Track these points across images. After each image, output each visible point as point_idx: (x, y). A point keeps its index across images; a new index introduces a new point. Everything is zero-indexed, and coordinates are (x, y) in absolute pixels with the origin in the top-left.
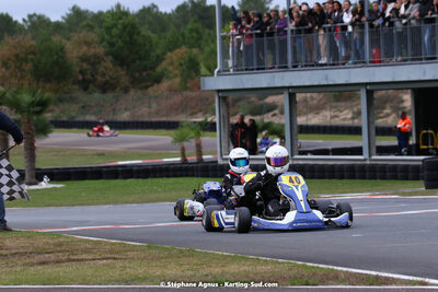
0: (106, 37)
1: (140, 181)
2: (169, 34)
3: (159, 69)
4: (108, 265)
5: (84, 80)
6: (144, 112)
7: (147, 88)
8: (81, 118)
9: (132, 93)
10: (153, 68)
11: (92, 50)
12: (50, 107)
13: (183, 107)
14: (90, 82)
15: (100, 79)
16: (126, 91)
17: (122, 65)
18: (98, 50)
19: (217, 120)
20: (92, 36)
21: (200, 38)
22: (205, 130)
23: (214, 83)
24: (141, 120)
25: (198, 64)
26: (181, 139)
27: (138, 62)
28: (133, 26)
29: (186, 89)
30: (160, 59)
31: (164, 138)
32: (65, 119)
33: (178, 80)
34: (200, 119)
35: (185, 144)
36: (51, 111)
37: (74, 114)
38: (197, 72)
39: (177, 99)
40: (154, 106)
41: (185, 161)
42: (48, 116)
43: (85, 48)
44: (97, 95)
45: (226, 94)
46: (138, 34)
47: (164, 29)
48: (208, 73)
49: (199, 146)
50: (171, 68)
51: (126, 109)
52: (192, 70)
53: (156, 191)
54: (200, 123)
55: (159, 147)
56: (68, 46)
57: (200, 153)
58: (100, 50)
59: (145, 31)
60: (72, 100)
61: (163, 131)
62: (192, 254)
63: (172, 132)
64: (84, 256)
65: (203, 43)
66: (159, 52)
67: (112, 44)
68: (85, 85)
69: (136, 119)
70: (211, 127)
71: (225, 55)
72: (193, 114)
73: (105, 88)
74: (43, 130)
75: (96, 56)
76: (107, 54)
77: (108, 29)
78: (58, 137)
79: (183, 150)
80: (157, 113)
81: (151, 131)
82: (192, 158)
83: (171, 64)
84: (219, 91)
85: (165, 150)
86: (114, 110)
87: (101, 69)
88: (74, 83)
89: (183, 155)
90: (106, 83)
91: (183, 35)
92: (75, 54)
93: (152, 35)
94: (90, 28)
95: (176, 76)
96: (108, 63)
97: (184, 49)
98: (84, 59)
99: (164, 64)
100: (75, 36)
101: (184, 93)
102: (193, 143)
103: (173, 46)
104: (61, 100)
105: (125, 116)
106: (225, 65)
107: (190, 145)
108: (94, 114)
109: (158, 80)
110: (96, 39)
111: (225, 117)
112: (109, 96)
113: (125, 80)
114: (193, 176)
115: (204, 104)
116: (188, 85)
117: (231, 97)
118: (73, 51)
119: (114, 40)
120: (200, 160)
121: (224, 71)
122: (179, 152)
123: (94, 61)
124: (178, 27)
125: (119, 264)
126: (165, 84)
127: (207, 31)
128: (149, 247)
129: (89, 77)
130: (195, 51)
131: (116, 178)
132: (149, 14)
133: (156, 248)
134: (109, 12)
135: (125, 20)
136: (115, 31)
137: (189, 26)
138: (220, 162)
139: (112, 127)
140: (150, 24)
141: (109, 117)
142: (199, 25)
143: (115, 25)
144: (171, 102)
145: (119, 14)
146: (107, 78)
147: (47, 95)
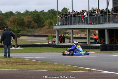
1: (39, 48)
2: (46, 16)
3: (44, 24)
4: (33, 66)
6: (40, 33)
7: (41, 28)
8: (27, 34)
9: (38, 29)
10: (43, 24)
11: (30, 20)
12: (21, 31)
13: (49, 32)
15: (31, 26)
16: (37, 28)
17: (36, 23)
19: (56, 35)
20: (30, 16)
21: (53, 18)
23: (56, 27)
25: (52, 23)
27: (40, 22)
28: (39, 15)
29: (49, 28)
30: (44, 22)
31: (45, 39)
32: (24, 34)
33: (48, 26)
35: (49, 40)
38: (52, 25)
39: (48, 30)
40: (43, 32)
41: (49, 44)
42: (20, 33)
43: (28, 19)
44: (31, 29)
48: (55, 25)
49: (52, 41)
50: (46, 24)
51: (37, 32)
52: (51, 24)
53: (43, 50)
54: (53, 36)
55: (43, 41)
56: (25, 18)
58: (32, 20)
59: (41, 16)
60: (25, 30)
61: (45, 37)
62: (51, 64)
63: (47, 37)
64: (28, 64)
66: (44, 20)
67: (34, 18)
68: (28, 27)
69: (39, 35)
70: (55, 37)
71: (58, 21)
72: (51, 34)
73: (32, 28)
74: (19, 36)
76: (33, 20)
77: (33, 15)
78: (22, 38)
81: (42, 37)
83: (47, 23)
84: (57, 29)
85: (45, 41)
86: (34, 33)
87: (32, 24)
88: (26, 27)
89: (49, 42)
91: (49, 17)
93: (43, 17)
94: (29, 15)
96: (33, 22)
97: (49, 20)
98: (28, 21)
99: (45, 23)
100: (26, 16)
101: (49, 29)
103: (47, 19)
104: (23, 30)
105: (36, 34)
106: (58, 23)
108: (30, 33)
109: (44, 26)
111: (58, 35)
112: (33, 29)
113: (37, 26)
114: (51, 47)
115: (54, 32)
117: (59, 30)
118: (26, 20)
119: (34, 17)
121: (58, 25)
123: (30, 22)
124: (48, 15)
125: (35, 65)
126: (45, 27)
127: (54, 16)
129: (29, 25)
130: (52, 20)
131: (34, 47)
132: (42, 12)
133: (43, 62)
134: (33, 11)
135: (37, 13)
136: (35, 16)
137: (51, 15)
138: (57, 44)
139: (33, 36)
140: (42, 14)
141: (33, 34)
142: (53, 15)
143: (35, 14)
144: (46, 31)
145: (36, 12)
146: (33, 26)
147: (20, 29)
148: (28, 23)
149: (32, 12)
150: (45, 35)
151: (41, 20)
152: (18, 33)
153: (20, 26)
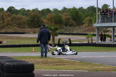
0: (71, 14)
1: (78, 47)
2: (85, 14)
3: (83, 22)
4: (71, 66)
5: (66, 24)
6: (79, 31)
7: (80, 26)
8: (65, 32)
9: (77, 27)
10: (82, 21)
11: (68, 17)
12: (58, 30)
13: (88, 30)
14: (67, 24)
15: (70, 24)
16: (75, 26)
17: (74, 21)
18: (69, 17)
19: (96, 33)
20: (68, 14)
21: (93, 15)
22: (93, 36)
23: (96, 25)
24: (79, 33)
25: (92, 21)
27: (78, 20)
28: (77, 12)
29: (89, 26)
30: (83, 19)
32: (61, 32)
33: (87, 24)
34: (92, 33)
35: (89, 39)
36: (58, 31)
37: (63, 31)
38: (92, 22)
39: (87, 28)
40: (82, 30)
41: (89, 43)
42: (57, 32)
43: (66, 16)
44: (69, 27)
45: (98, 28)
46: (79, 13)
47: (84, 13)
48: (94, 23)
49: (92, 39)
50: (86, 21)
51: (75, 31)
52: (91, 22)
53: (82, 49)
54: (92, 34)
56: (62, 16)
57: (92, 41)
58: (70, 17)
59: (80, 13)
60: (63, 28)
61: (84, 36)
62: (90, 64)
63: (86, 36)
64: (66, 64)
65: (93, 16)
66: (83, 18)
67: (72, 16)
68: (66, 25)
69: (77, 33)
70: (95, 35)
71: (98, 19)
72: (90, 32)
73: (71, 26)
74: (56, 35)
75: (69, 18)
76: (71, 18)
77: (72, 12)
79: (88, 40)
80: (82, 31)
81: (81, 36)
82: (90, 42)
83: (86, 20)
84: (97, 27)
85: (84, 40)
86: (73, 31)
87: (70, 21)
88: (64, 24)
89: (88, 41)
90: (71, 24)
91: (89, 14)
92: (64, 18)
93: (82, 14)
94: (68, 12)
95: (87, 23)
96: (72, 20)
97: (89, 17)
98: (66, 19)
99: (84, 20)
100: (64, 14)
102: (91, 38)
103: (86, 16)
104: (61, 28)
105: (75, 32)
106: (98, 21)
107: (90, 39)
108: (68, 31)
109: (83, 24)
110: (69, 14)
111: (98, 33)
112: (72, 27)
113: (75, 24)
114: (90, 46)
115: (93, 30)
116: (90, 25)
117: (99, 28)
118: (64, 17)
119: (73, 15)
120: (92, 43)
121: (98, 22)
122: (87, 40)
124: (88, 12)
125: (74, 66)
126: (84, 25)
127: (94, 13)
128: (81, 62)
129: (67, 23)
130: (91, 18)
131: (73, 46)
132: (81, 9)
133: (82, 62)
134: (72, 8)
135: (76, 10)
136: (73, 13)
137: (90, 12)
138: (97, 43)
139: (72, 35)
140: (81, 11)
141: (71, 32)
142: (92, 12)
143: (73, 11)
144: (86, 29)
145: (74, 9)
146: (71, 23)
147: (57, 27)
148: (66, 20)
149: (70, 9)
150: (84, 33)
151: (79, 18)
152: (56, 31)
153: (58, 24)
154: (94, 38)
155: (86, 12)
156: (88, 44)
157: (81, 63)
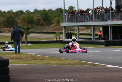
1: (48, 44)
3: (52, 22)
4: (42, 61)
6: (49, 30)
7: (49, 25)
8: (36, 31)
9: (46, 26)
11: (39, 18)
12: (30, 29)
13: (57, 29)
15: (40, 23)
16: (45, 26)
17: (45, 21)
19: (63, 32)
20: (39, 15)
21: (60, 16)
23: (63, 25)
26: (56, 36)
27: (48, 20)
28: (47, 13)
29: (57, 26)
30: (52, 20)
31: (53, 35)
32: (33, 31)
33: (55, 24)
35: (57, 37)
38: (60, 22)
39: (55, 28)
40: (51, 29)
41: (57, 40)
42: (30, 31)
43: (37, 17)
44: (40, 27)
47: (53, 14)
48: (62, 23)
49: (60, 37)
52: (59, 22)
53: (51, 46)
54: (60, 33)
55: (51, 37)
56: (34, 17)
57: (60, 39)
58: (40, 18)
59: (49, 14)
60: (34, 28)
61: (53, 34)
62: (58, 59)
63: (54, 34)
66: (52, 18)
67: (43, 17)
68: (37, 25)
69: (47, 32)
70: (62, 33)
71: (65, 19)
72: (58, 31)
73: (41, 25)
74: (29, 34)
75: (39, 19)
76: (42, 18)
77: (42, 13)
78: (32, 35)
79: (56, 38)
81: (50, 34)
82: (58, 40)
83: (54, 21)
85: (53, 38)
88: (35, 24)
89: (57, 39)
91: (57, 15)
93: (51, 15)
94: (38, 13)
96: (42, 20)
97: (57, 18)
98: (37, 19)
99: (53, 21)
100: (35, 15)
103: (55, 17)
104: (32, 28)
105: (45, 31)
107: (58, 37)
108: (39, 30)
109: (52, 24)
111: (65, 32)
112: (42, 27)
113: (45, 24)
114: (58, 43)
115: (61, 29)
116: (58, 25)
117: (66, 27)
118: (35, 18)
119: (43, 16)
120: (60, 40)
123: (39, 20)
124: (56, 13)
125: (44, 60)
126: (53, 25)
127: (62, 14)
129: (38, 23)
130: (59, 18)
131: (43, 43)
132: (50, 11)
135: (45, 12)
136: (43, 14)
137: (58, 13)
138: (64, 40)
139: (42, 33)
140: (50, 13)
141: (42, 31)
142: (60, 13)
145: (44, 10)
146: (42, 23)
147: (30, 26)
148: (37, 21)
149: (41, 10)
150: (53, 32)
151: (49, 18)
152: (28, 30)
153: (30, 24)
154: (61, 36)
155: (55, 13)
156: (56, 42)
157: (50, 58)
